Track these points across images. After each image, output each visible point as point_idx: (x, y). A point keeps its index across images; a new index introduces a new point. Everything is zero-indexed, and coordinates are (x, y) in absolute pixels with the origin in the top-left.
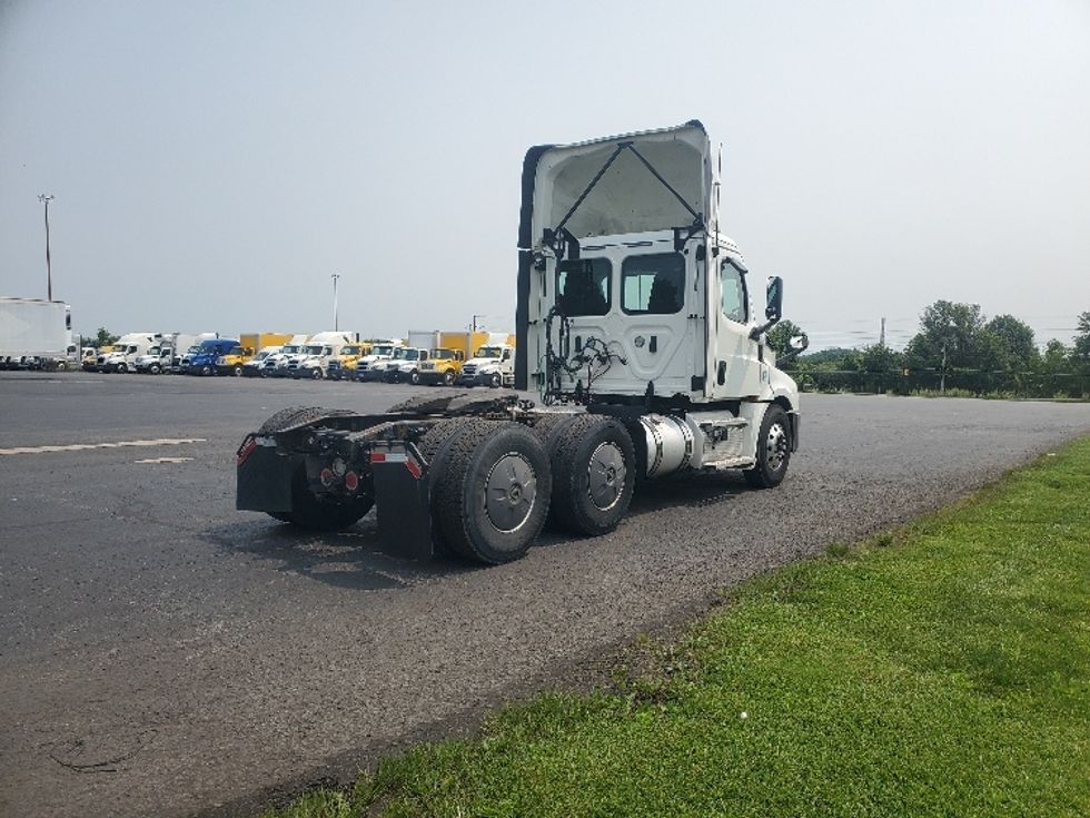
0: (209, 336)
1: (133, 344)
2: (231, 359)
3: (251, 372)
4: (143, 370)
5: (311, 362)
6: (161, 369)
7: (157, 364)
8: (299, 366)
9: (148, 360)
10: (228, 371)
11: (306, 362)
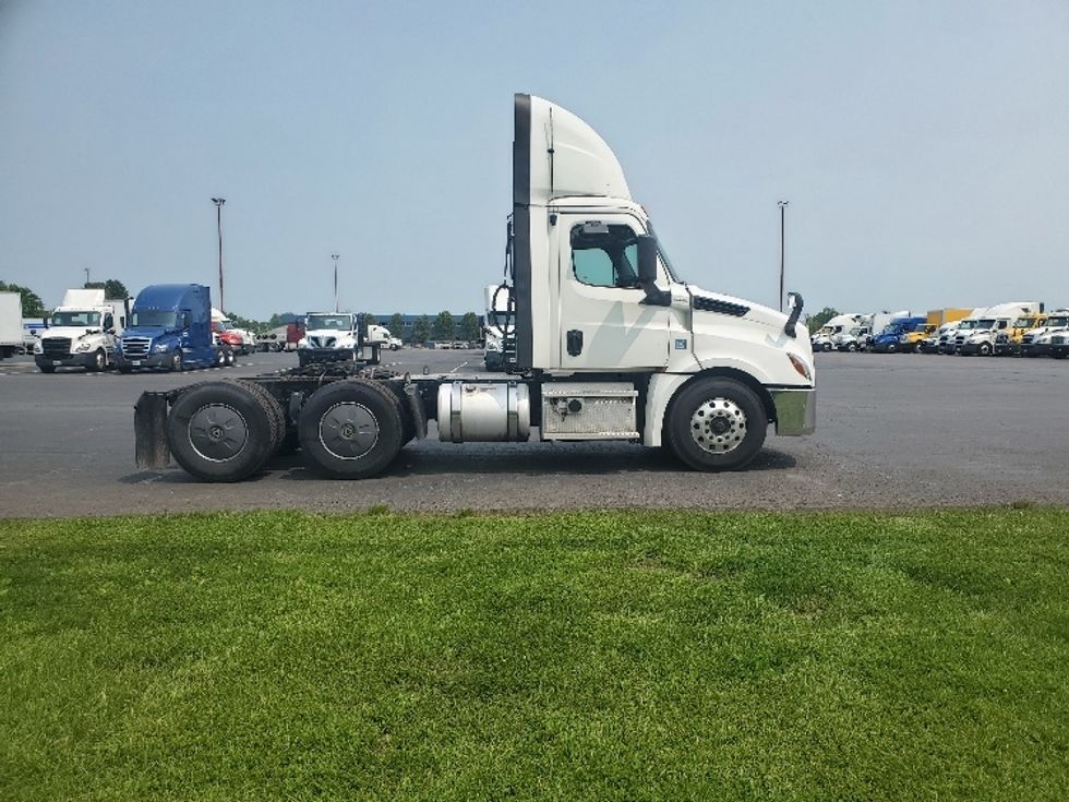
0: (902, 314)
1: (838, 324)
2: (913, 337)
3: (928, 349)
4: (843, 348)
5: (978, 337)
6: (859, 348)
7: (854, 342)
8: (965, 342)
9: (848, 338)
10: (909, 348)
11: (973, 338)
